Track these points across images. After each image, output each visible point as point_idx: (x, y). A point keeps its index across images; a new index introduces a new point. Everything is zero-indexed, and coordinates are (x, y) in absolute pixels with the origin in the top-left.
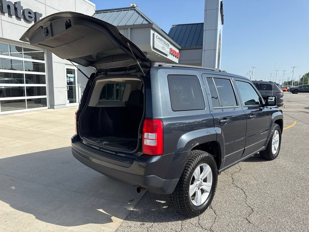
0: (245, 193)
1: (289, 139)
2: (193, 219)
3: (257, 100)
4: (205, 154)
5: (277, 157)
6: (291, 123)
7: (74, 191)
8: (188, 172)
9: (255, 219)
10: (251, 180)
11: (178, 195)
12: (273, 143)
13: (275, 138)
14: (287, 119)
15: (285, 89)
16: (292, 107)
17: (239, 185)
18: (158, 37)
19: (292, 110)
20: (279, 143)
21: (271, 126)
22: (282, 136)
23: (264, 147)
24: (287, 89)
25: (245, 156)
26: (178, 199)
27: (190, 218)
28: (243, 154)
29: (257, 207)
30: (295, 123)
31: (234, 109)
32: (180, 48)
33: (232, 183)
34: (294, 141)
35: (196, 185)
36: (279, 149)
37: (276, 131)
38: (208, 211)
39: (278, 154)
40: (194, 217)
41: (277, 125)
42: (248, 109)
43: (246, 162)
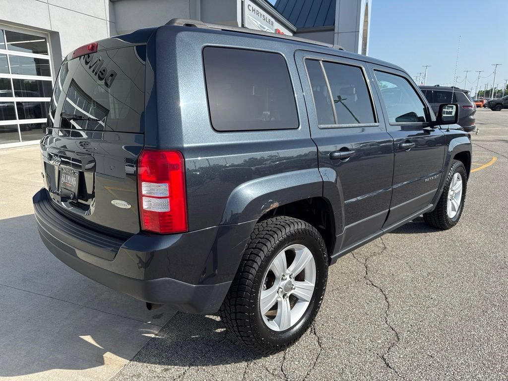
0: (386, 298)
1: (481, 188)
2: (271, 357)
3: (421, 113)
4: (296, 226)
5: (458, 224)
6: (487, 160)
7: (51, 296)
8: (255, 265)
9: (400, 357)
10: (402, 270)
11: (234, 314)
12: (449, 197)
13: (454, 189)
14: (480, 152)
15: (480, 103)
16: (489, 133)
17: (377, 282)
18: (251, 8)
19: (491, 137)
20: (462, 196)
21: (447, 164)
22: (468, 184)
23: (432, 205)
24: (483, 103)
25: (390, 225)
26: (234, 322)
27: (266, 355)
28: (387, 221)
29: (407, 329)
30: (495, 159)
31: (363, 130)
32: (295, 29)
33: (365, 277)
34: (491, 192)
35: (277, 288)
36: (462, 209)
37: (456, 175)
38: (308, 338)
39: (459, 218)
40: (275, 354)
41: (459, 163)
42: (401, 129)
43: (397, 233)
